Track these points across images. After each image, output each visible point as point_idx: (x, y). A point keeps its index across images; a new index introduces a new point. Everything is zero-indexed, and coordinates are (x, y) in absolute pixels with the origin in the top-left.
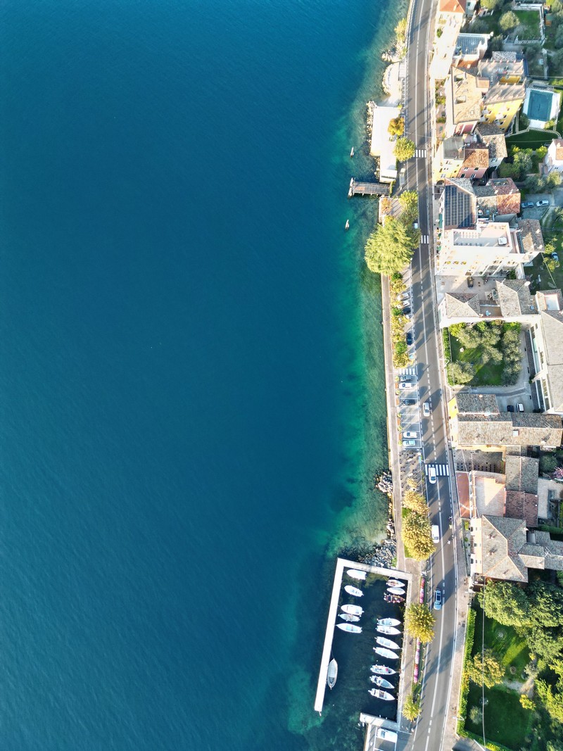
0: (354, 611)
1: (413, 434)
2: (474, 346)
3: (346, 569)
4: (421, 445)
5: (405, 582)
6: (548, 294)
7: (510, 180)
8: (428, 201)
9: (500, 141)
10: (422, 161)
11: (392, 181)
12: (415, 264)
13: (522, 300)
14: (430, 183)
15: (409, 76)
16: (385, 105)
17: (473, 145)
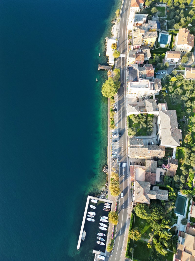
0: (92, 214)
1: (116, 152)
2: (137, 122)
3: (90, 199)
4: (118, 156)
5: (111, 204)
6: (162, 104)
7: (151, 65)
8: (125, 72)
9: (148, 51)
10: (123, 58)
11: (113, 65)
12: (119, 94)
13: (153, 106)
14: (126, 66)
15: (120, 29)
16: (112, 39)
17: (139, 53)
